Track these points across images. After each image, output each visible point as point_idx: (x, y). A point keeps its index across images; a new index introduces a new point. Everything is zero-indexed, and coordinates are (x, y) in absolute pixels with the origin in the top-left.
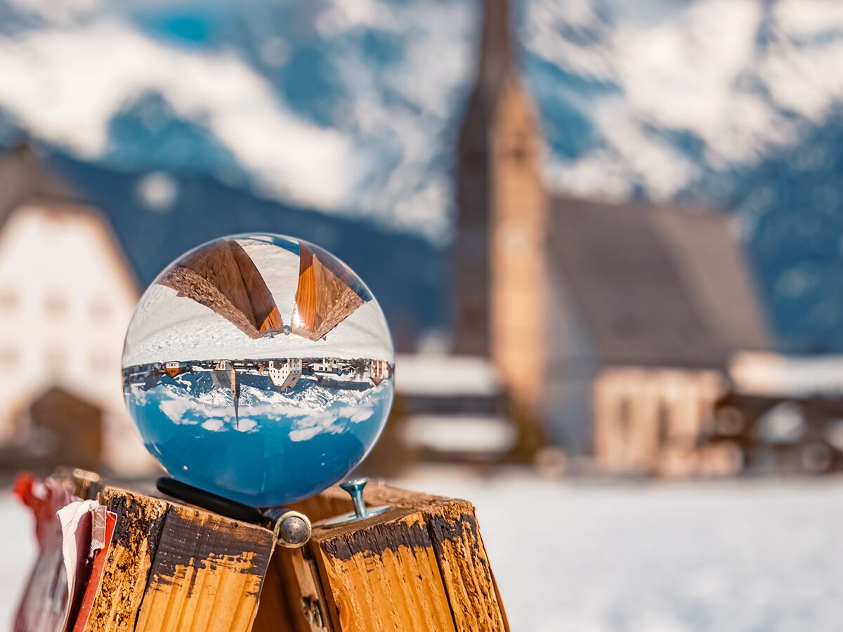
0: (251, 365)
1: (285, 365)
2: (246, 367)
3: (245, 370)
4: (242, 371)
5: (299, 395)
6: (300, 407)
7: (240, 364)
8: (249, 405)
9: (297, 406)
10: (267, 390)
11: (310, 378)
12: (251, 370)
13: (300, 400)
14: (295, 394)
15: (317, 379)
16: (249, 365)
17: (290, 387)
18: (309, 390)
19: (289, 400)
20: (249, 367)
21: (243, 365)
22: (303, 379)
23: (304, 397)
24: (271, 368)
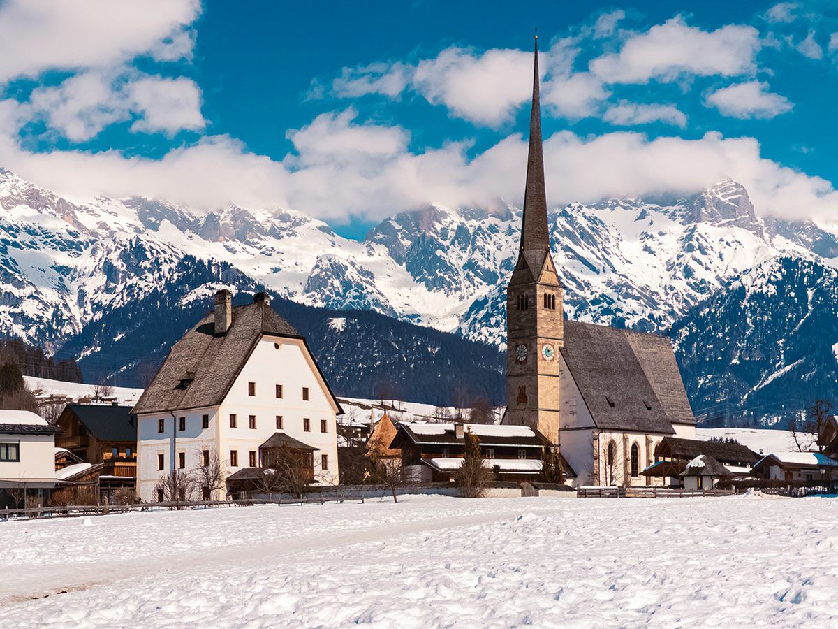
0: (445, 463)
1: (244, 463)
2: (472, 449)
3: (479, 430)
4: (497, 430)
5: (148, 284)
6: (134, 203)
7: (506, 464)
8: (454, 220)
9: (151, 213)
10: (348, 313)
11: (76, 391)
12: (440, 429)
13: (136, 253)
14: (175, 290)
15: (31, 383)
16: (453, 463)
17: (208, 329)
18: (79, 316)
19: (207, 251)
20: (453, 452)
21: (490, 463)
22: (128, 381)
23: (109, 270)
24: (327, 445)
